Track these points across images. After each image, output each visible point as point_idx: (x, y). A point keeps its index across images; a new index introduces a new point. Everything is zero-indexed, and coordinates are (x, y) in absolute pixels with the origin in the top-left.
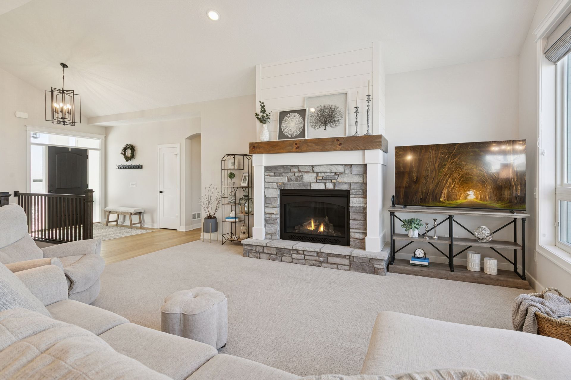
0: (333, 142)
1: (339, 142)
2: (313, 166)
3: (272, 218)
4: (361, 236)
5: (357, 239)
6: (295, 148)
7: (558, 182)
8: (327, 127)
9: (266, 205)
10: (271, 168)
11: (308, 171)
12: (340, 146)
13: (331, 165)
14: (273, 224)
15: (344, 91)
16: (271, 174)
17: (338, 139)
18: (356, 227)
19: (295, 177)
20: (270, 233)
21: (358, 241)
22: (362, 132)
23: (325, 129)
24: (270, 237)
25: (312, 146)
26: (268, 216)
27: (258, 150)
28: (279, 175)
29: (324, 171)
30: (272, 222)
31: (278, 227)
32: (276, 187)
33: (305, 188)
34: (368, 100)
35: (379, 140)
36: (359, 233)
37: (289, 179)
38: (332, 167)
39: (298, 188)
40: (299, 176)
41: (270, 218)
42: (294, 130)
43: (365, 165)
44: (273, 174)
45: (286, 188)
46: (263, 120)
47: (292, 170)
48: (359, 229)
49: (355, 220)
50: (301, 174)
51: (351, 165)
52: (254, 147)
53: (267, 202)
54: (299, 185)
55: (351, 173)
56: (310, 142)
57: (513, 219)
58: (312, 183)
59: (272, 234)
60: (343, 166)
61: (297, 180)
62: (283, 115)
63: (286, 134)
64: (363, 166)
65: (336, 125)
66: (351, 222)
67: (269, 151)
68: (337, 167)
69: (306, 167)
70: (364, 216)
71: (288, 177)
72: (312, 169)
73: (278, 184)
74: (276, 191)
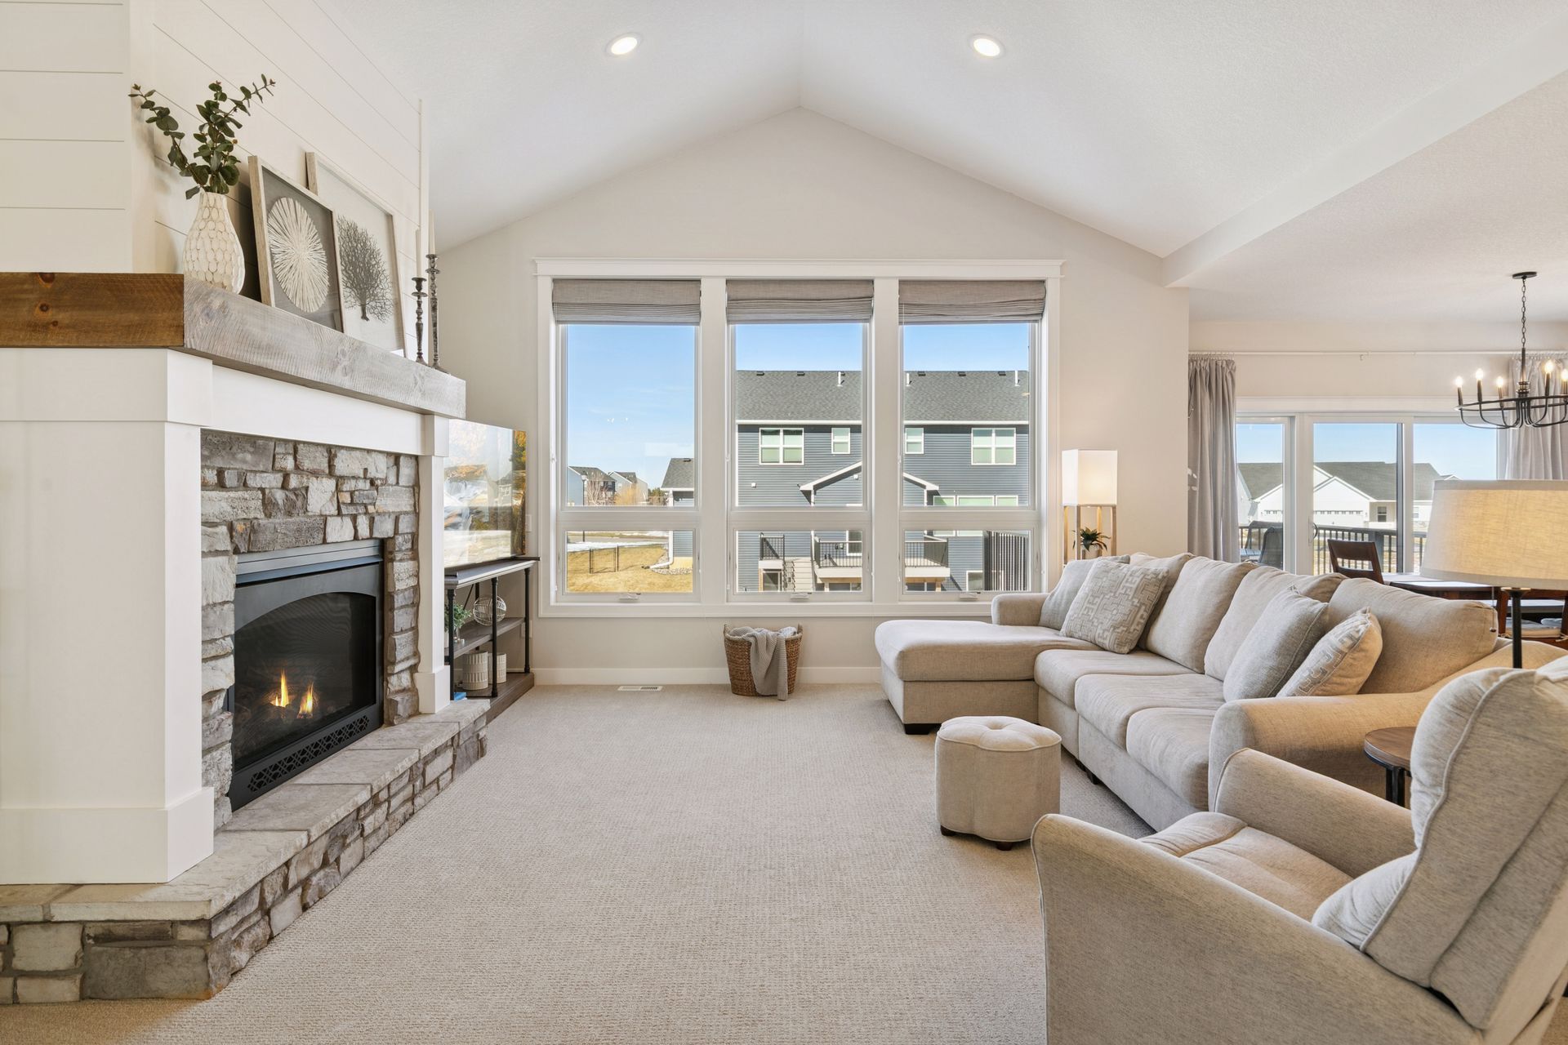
2: (331, 451)
4: (408, 679)
5: (404, 691)
8: (366, 309)
11: (320, 465)
16: (216, 475)
18: (403, 653)
19: (284, 493)
21: (405, 697)
23: (364, 317)
28: (236, 480)
29: (355, 472)
32: (229, 543)
34: (431, 271)
36: (407, 669)
37: (267, 503)
38: (369, 458)
42: (306, 280)
43: (418, 460)
44: (218, 477)
47: (276, 463)
48: (407, 658)
49: (402, 631)
50: (302, 480)
51: (402, 457)
54: (300, 529)
55: (397, 483)
58: (329, 518)
61: (290, 507)
62: (272, 190)
63: (289, 290)
64: (414, 462)
65: (382, 314)
66: (396, 641)
69: (316, 453)
70: (414, 614)
71: (262, 490)
72: (329, 462)
73: (231, 528)
74: (227, 567)
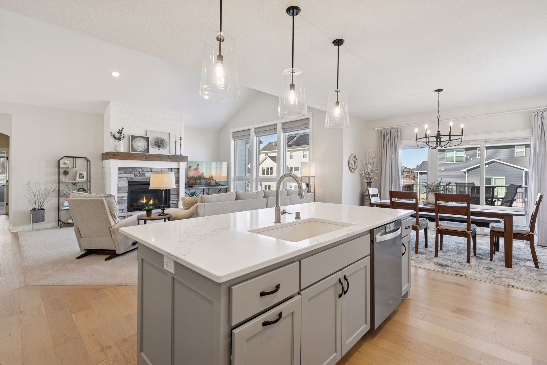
0: (166, 157)
1: (169, 157)
2: (151, 169)
3: (122, 200)
4: (176, 202)
5: (174, 203)
6: (144, 158)
7: (235, 176)
8: (160, 148)
9: (119, 192)
10: (123, 168)
11: (149, 171)
12: (170, 159)
13: (162, 168)
14: (123, 203)
15: (169, 132)
16: (122, 172)
17: (169, 156)
18: (174, 198)
19: (139, 174)
20: (121, 209)
21: (174, 204)
22: (178, 154)
23: (159, 150)
24: (122, 211)
25: (155, 158)
26: (119, 199)
27: (118, 157)
28: (128, 173)
29: (158, 171)
30: (122, 202)
31: (126, 205)
32: (126, 180)
33: (146, 180)
34: (181, 139)
35: (187, 158)
36: (175, 200)
37: (135, 175)
38: (162, 169)
39: (141, 180)
40: (142, 174)
41: (121, 200)
42: (141, 147)
43: (178, 169)
44: (124, 172)
45: (134, 180)
46: (119, 139)
47: (137, 170)
48: (175, 199)
49: (173, 195)
50: (144, 173)
51: (172, 169)
52: (114, 155)
53: (119, 190)
54: (143, 179)
56: (153, 156)
57: (220, 189)
59: (122, 210)
60: (167, 169)
61: (141, 176)
62: (134, 137)
63: (136, 149)
64: (177, 169)
65: (165, 148)
66: (171, 196)
67: (126, 158)
68: (165, 169)
69: (147, 169)
70: (177, 192)
71: (135, 174)
72: (151, 170)
73: (127, 178)
74: (126, 183)
